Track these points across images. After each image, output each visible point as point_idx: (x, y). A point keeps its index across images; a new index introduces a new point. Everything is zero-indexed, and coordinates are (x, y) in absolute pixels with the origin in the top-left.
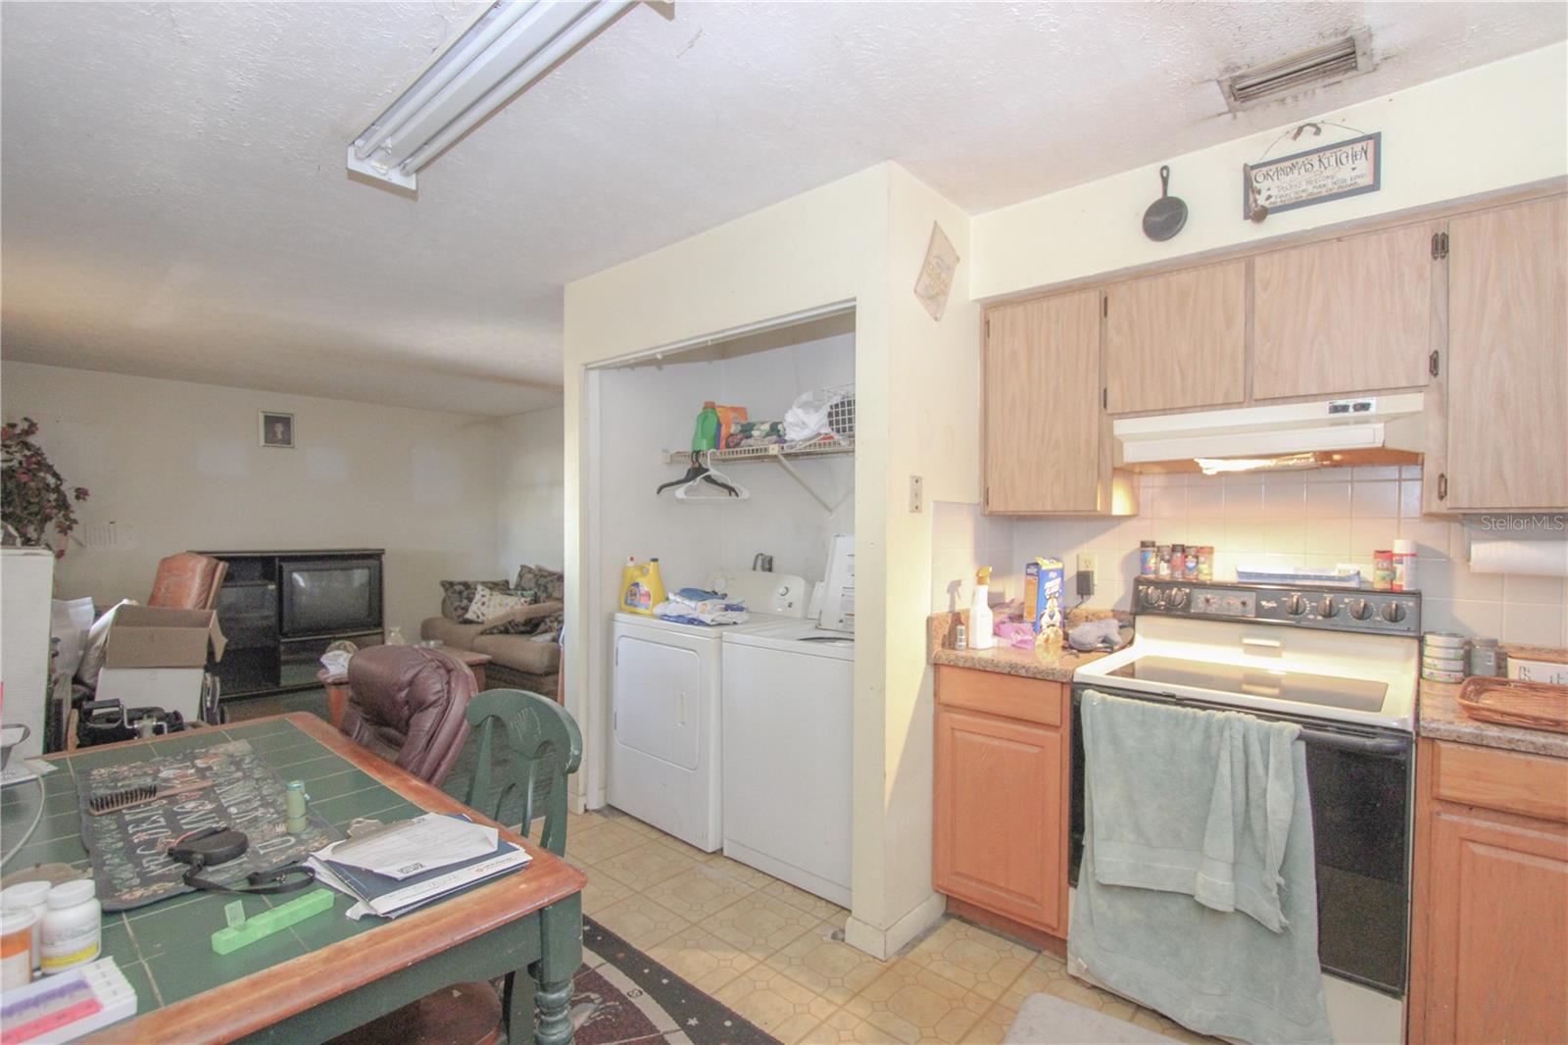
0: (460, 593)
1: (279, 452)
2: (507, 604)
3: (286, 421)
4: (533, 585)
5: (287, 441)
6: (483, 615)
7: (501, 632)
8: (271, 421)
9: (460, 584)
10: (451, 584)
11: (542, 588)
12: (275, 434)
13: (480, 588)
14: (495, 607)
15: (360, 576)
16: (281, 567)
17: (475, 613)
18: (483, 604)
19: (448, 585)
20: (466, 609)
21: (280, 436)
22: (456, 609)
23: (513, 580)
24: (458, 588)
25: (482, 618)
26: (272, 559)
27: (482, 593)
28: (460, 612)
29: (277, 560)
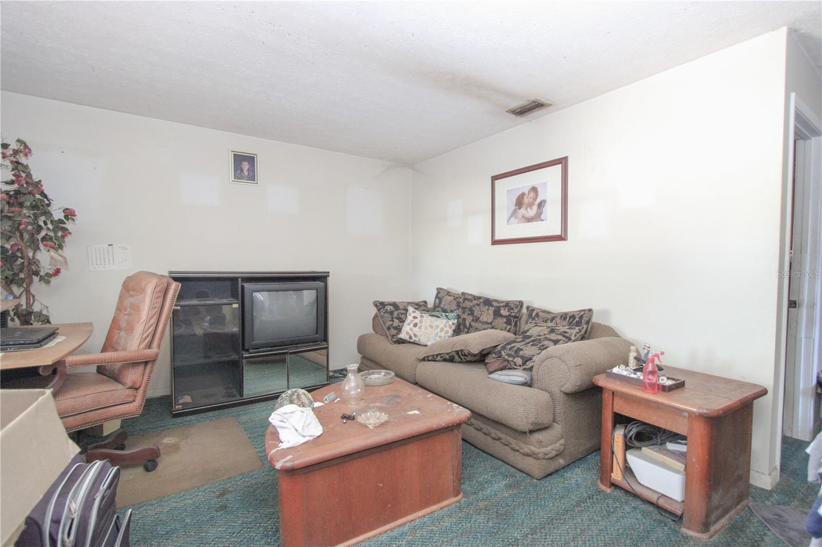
0: (391, 313)
1: (245, 187)
2: (437, 327)
3: (251, 160)
4: (454, 306)
5: (252, 177)
6: (415, 335)
7: (445, 360)
8: (239, 159)
9: (390, 304)
10: (383, 304)
11: (467, 312)
12: (242, 170)
13: (411, 309)
14: (426, 328)
15: (309, 296)
16: (243, 287)
17: (407, 333)
18: (415, 325)
19: (380, 305)
20: (399, 329)
21: (246, 173)
22: (389, 329)
23: (431, 300)
24: (389, 308)
25: (414, 339)
26: (236, 279)
27: (413, 315)
28: (393, 332)
29: (240, 280)
